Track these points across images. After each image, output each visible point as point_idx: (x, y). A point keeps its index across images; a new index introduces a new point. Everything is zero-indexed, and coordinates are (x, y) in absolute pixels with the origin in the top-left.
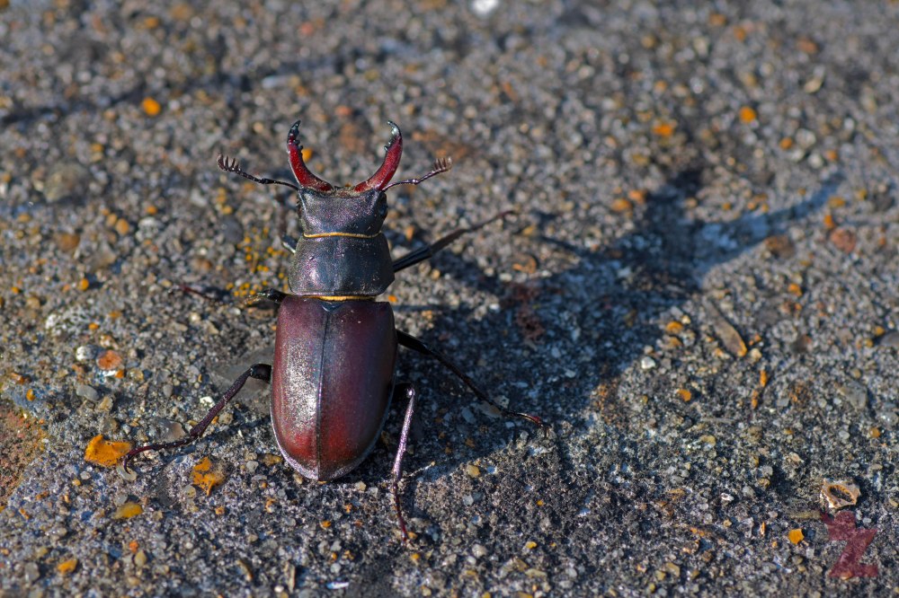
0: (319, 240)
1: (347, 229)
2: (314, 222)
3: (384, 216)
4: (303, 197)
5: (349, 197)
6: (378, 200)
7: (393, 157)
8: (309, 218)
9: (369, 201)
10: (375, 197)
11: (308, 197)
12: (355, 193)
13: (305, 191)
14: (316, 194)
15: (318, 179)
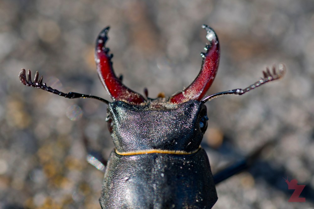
0: (134, 158)
1: (165, 146)
2: (127, 137)
3: (204, 129)
4: (115, 111)
5: (165, 110)
6: (198, 113)
7: (211, 64)
8: (123, 135)
9: (188, 114)
10: (196, 109)
11: (120, 110)
12: (171, 105)
13: (116, 104)
14: (127, 107)
15: (130, 91)
